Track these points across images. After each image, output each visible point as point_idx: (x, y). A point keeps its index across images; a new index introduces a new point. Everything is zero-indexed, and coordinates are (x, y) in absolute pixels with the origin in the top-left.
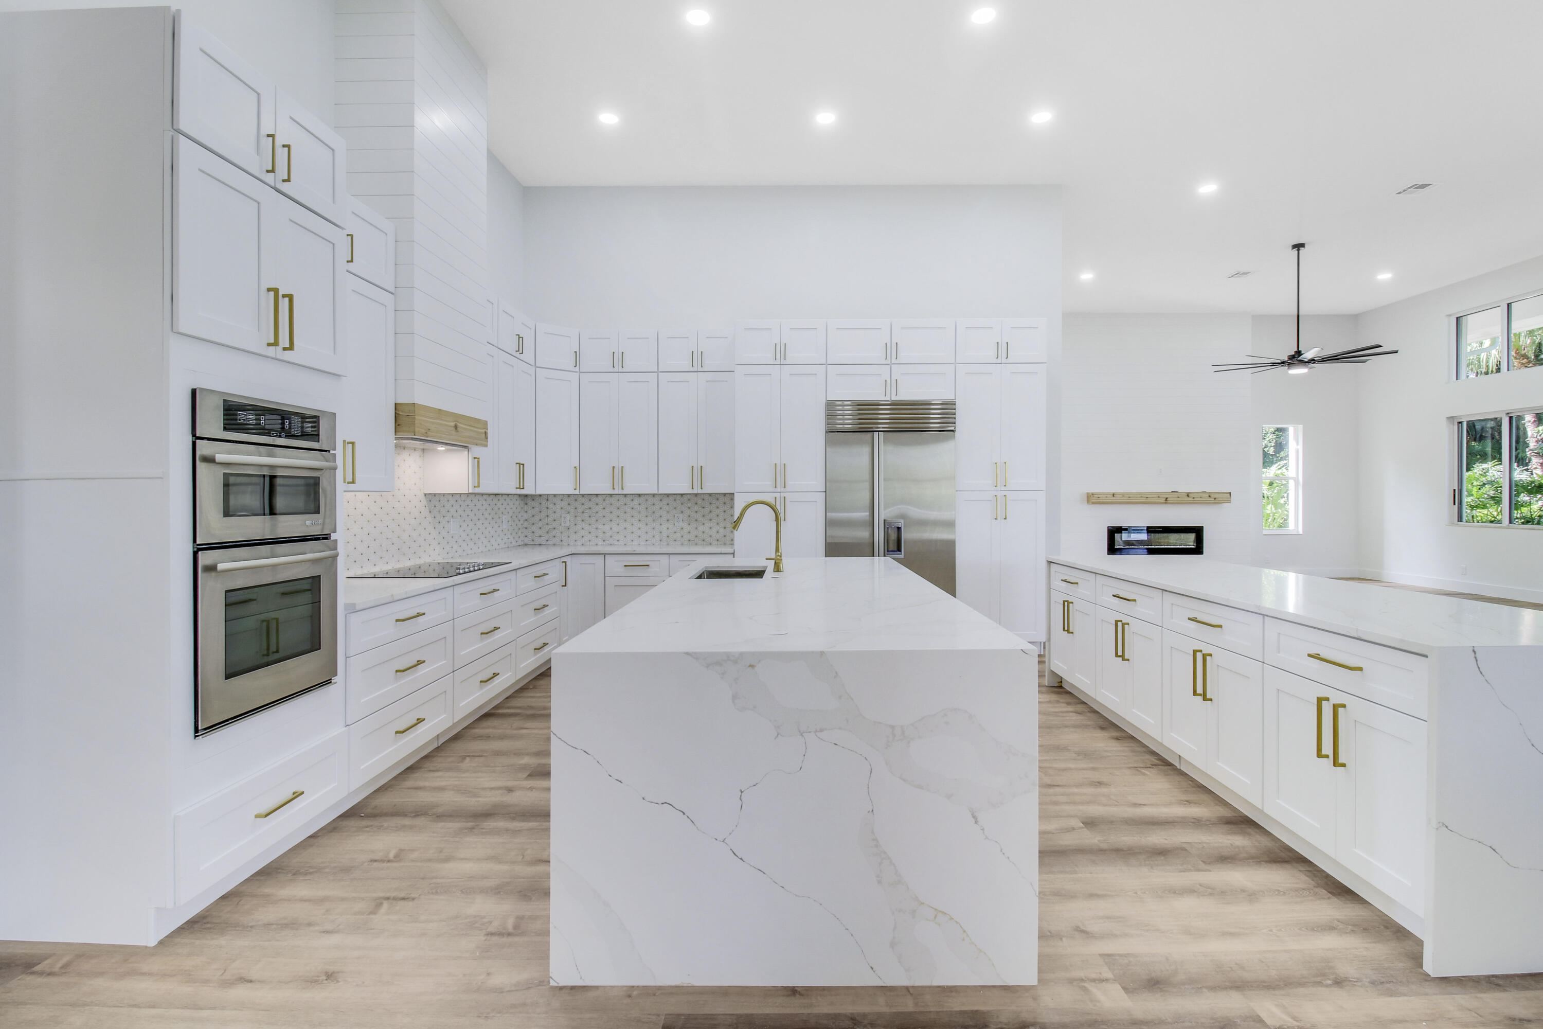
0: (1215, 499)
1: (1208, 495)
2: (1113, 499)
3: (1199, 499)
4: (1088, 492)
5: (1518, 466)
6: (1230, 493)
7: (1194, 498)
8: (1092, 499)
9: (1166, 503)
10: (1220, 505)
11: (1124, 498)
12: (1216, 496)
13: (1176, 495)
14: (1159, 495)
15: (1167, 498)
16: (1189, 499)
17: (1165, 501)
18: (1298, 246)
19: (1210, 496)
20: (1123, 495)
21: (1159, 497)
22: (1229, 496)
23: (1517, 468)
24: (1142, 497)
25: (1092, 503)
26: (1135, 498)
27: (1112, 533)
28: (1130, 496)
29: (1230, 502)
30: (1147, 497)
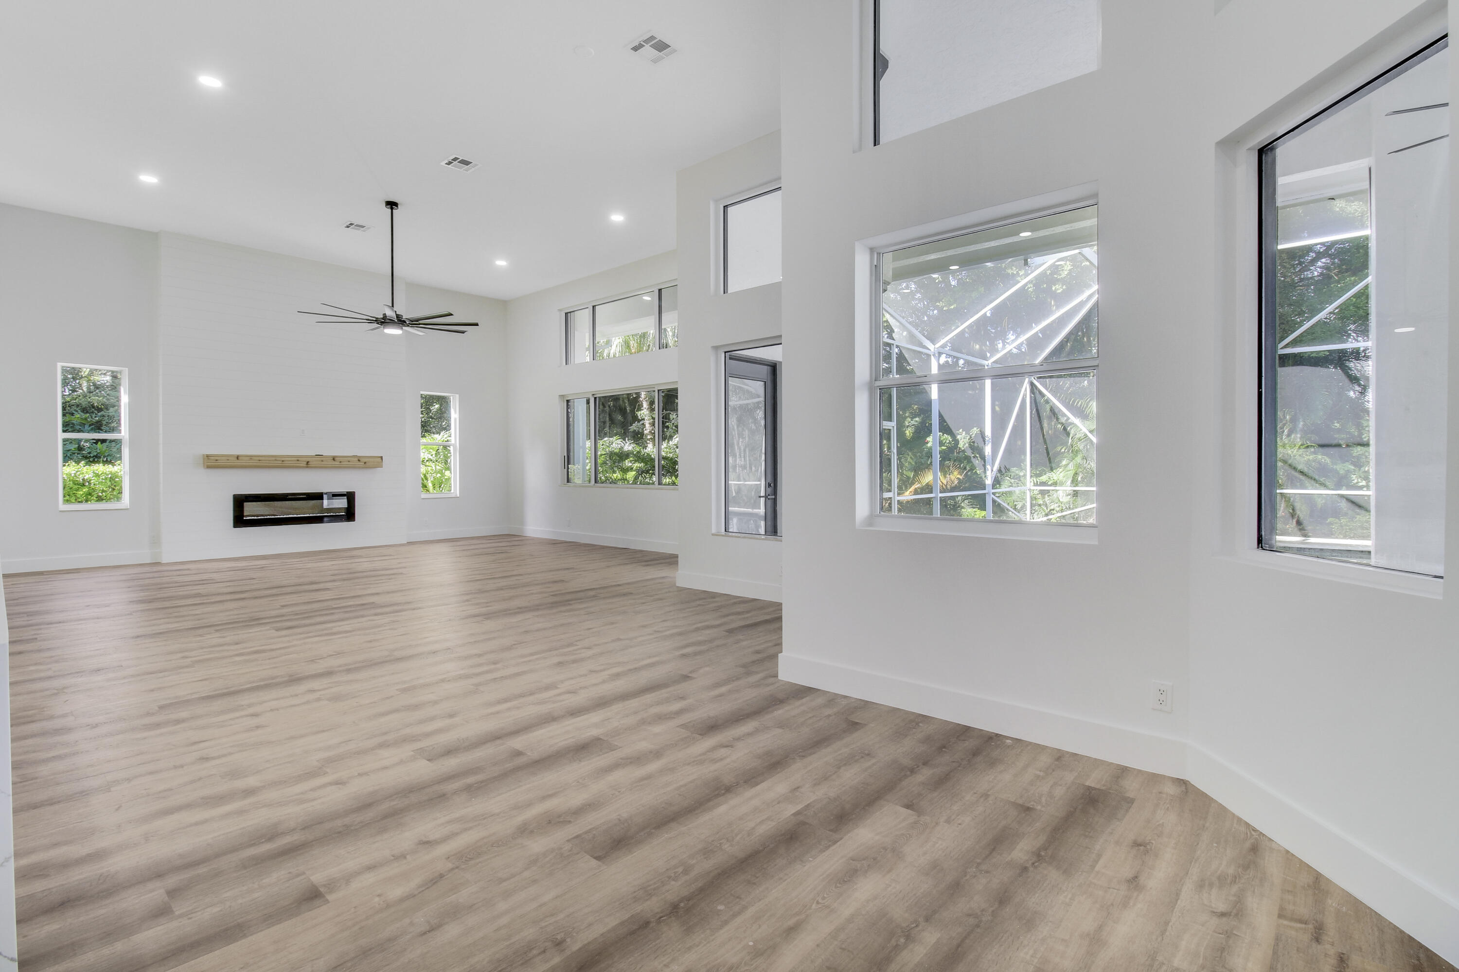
0: (365, 463)
1: (357, 459)
2: (237, 463)
3: (348, 463)
4: (204, 453)
6: (382, 457)
7: (340, 462)
8: (213, 463)
9: (307, 467)
10: (374, 469)
11: (251, 462)
12: (366, 460)
13: (319, 458)
14: (298, 458)
15: (308, 462)
16: (336, 463)
19: (359, 460)
20: (251, 457)
21: (298, 461)
22: (381, 460)
24: (276, 460)
25: (209, 467)
26: (267, 462)
27: (240, 501)
28: (261, 458)
29: (382, 467)
30: (283, 461)
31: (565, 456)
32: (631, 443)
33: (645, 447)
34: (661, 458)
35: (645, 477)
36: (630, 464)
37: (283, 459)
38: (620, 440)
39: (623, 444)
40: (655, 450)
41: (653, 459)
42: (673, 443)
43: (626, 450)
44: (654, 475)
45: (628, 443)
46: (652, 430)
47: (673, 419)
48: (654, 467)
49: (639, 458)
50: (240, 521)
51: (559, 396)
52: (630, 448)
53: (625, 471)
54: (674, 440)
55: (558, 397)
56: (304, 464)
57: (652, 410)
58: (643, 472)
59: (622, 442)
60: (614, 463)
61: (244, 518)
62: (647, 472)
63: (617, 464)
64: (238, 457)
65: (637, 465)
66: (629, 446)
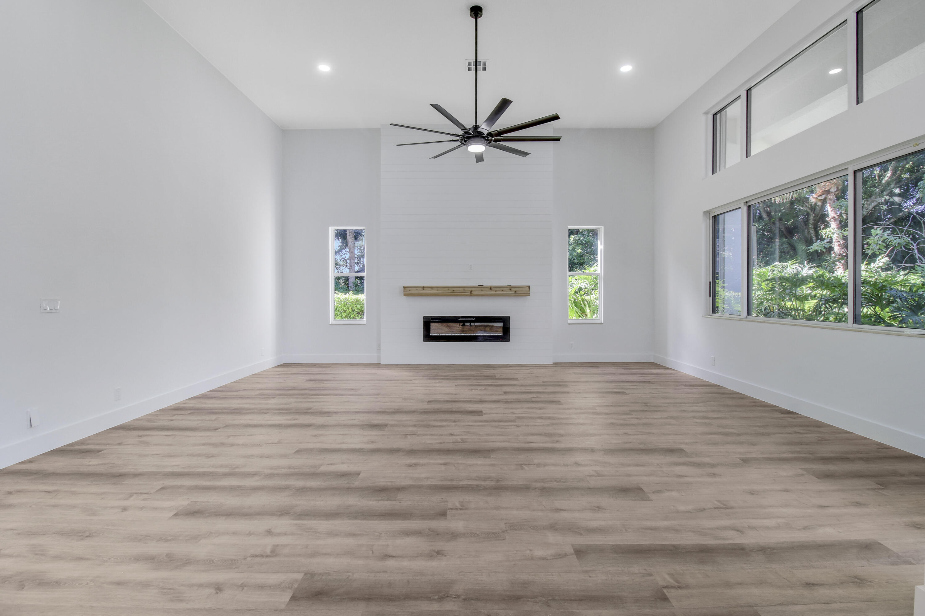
0: (515, 292)
1: (508, 289)
2: (423, 292)
3: (502, 292)
4: (403, 285)
5: (807, 264)
6: (529, 287)
7: (497, 291)
8: (407, 292)
9: (471, 295)
10: (526, 297)
11: (432, 291)
12: (516, 289)
13: (480, 288)
14: (464, 288)
15: (471, 291)
16: (492, 291)
17: (469, 294)
18: (476, 11)
19: (510, 290)
20: (432, 287)
21: (464, 290)
22: (529, 289)
23: (806, 265)
24: (449, 290)
25: (405, 295)
26: (443, 291)
27: (428, 322)
28: (439, 289)
29: (530, 295)
30: (454, 290)
31: (710, 282)
32: (811, 267)
33: (832, 271)
34: (858, 283)
35: (831, 307)
36: (809, 292)
37: (454, 289)
38: (797, 264)
39: (800, 269)
40: (847, 274)
41: (844, 284)
42: (877, 266)
43: (805, 275)
44: (846, 304)
45: (808, 267)
46: (843, 252)
47: (877, 235)
48: (846, 295)
49: (821, 283)
50: (428, 337)
51: (704, 212)
52: (810, 272)
53: (804, 299)
54: (877, 262)
55: (702, 214)
56: (468, 293)
57: (843, 225)
58: (827, 301)
59: (799, 266)
60: (785, 290)
61: (431, 335)
62: (835, 301)
63: (788, 291)
64: (423, 288)
65: (818, 292)
66: (807, 270)
